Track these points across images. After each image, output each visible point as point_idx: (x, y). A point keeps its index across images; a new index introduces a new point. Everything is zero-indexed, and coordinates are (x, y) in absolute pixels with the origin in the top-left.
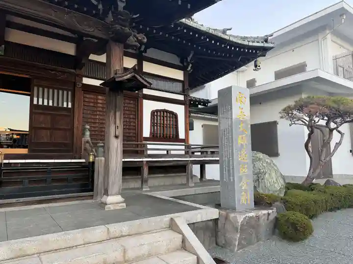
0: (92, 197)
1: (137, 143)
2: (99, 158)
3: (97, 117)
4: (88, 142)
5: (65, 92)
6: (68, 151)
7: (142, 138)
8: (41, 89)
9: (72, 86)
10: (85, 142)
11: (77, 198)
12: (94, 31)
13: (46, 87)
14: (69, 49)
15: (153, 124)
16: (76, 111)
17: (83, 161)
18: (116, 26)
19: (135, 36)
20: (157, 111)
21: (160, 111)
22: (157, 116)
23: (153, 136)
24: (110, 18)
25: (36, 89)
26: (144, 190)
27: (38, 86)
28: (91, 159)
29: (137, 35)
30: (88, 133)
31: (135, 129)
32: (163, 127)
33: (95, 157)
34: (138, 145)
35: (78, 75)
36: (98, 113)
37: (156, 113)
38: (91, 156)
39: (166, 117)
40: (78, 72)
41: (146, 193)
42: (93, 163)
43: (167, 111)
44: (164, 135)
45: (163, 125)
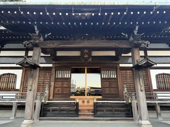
0: (133, 120)
1: (150, 93)
2: (134, 101)
3: (128, 81)
4: (126, 93)
5: (113, 71)
6: (117, 97)
7: (153, 90)
8: (104, 71)
9: (116, 68)
10: (125, 93)
11: (126, 120)
12: (125, 46)
13: (106, 70)
14: (112, 53)
15: (158, 82)
16: (118, 79)
17: (126, 102)
18: (135, 41)
19: (144, 43)
20: (159, 75)
21: (161, 74)
22: (160, 77)
23: (159, 88)
24: (131, 39)
25: (102, 71)
26: (159, 119)
27: (103, 71)
28: (130, 101)
29: (145, 42)
30: (126, 89)
31: (148, 86)
32: (165, 83)
33: (131, 101)
34: (151, 94)
35: (117, 63)
36: (128, 79)
37: (158, 76)
38: (130, 100)
39: (166, 77)
40: (117, 62)
41: (161, 121)
42: (131, 103)
43: (166, 74)
44: (166, 87)
45: (164, 82)
